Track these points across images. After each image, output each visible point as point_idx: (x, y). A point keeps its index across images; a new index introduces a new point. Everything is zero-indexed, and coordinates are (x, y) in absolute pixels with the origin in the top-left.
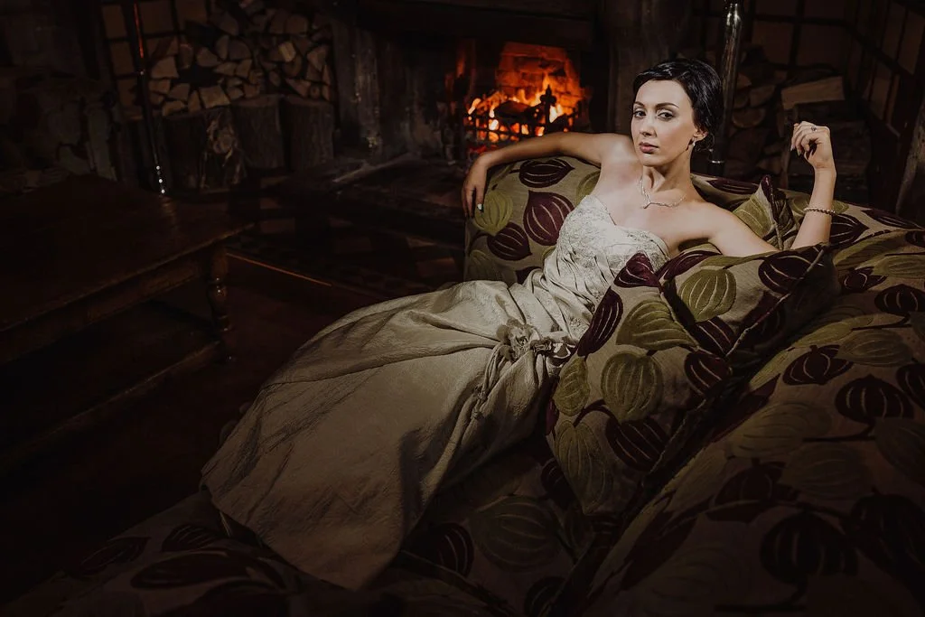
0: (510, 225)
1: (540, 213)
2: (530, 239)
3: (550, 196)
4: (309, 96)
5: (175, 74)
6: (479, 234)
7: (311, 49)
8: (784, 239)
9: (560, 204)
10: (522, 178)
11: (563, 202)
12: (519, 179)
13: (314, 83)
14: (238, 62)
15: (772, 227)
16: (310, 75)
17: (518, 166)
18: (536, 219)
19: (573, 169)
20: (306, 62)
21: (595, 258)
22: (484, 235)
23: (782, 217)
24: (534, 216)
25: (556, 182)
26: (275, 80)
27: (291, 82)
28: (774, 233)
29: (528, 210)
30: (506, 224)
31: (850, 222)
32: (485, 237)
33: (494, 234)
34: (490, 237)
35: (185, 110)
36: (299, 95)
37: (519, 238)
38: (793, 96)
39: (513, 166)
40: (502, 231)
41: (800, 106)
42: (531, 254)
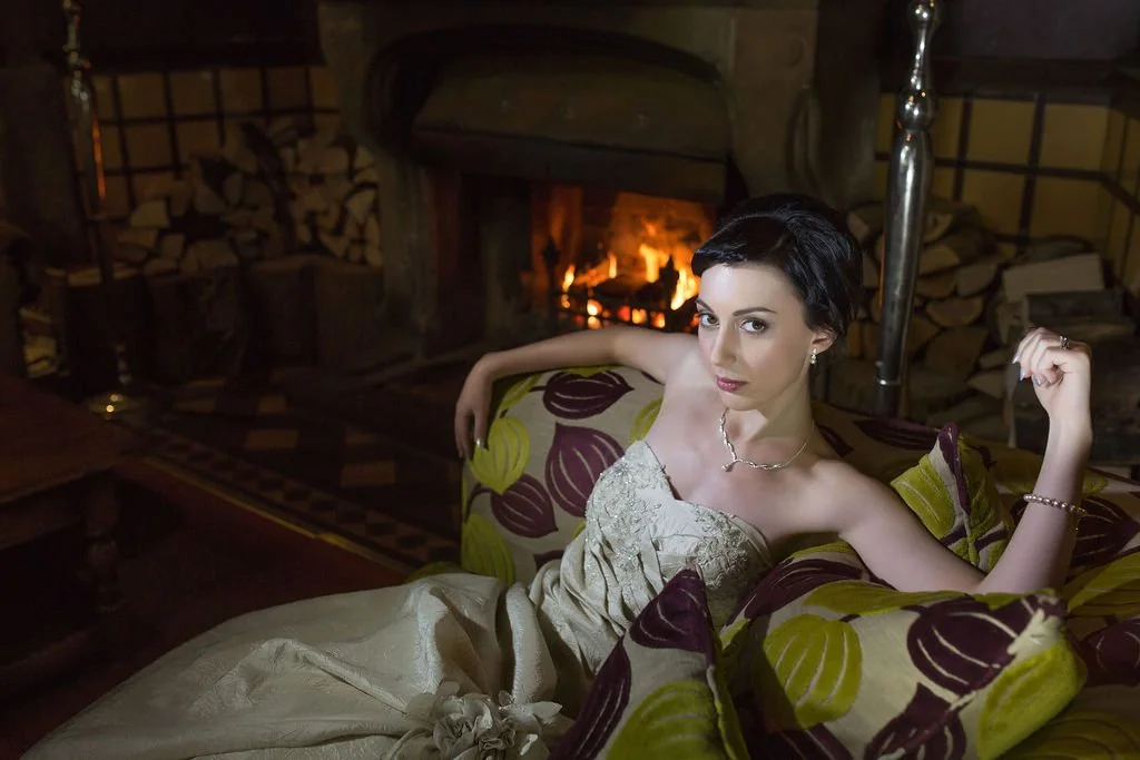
0: (525, 478)
1: (572, 462)
2: (555, 505)
3: (587, 435)
4: (346, 258)
5: (164, 222)
6: (479, 489)
7: (350, 194)
8: (979, 545)
9: (604, 449)
10: (547, 401)
11: (607, 444)
12: (542, 403)
13: (353, 241)
14: (255, 208)
15: (958, 521)
16: (350, 231)
17: (543, 380)
18: (564, 472)
19: (631, 389)
20: (344, 212)
21: (639, 556)
22: (487, 490)
23: (978, 504)
24: (562, 466)
25: (599, 411)
26: (304, 234)
27: (325, 239)
28: (960, 533)
29: (552, 457)
30: (518, 476)
31: (1108, 515)
32: (488, 495)
33: (500, 491)
34: (495, 496)
35: (177, 271)
36: (333, 256)
37: (538, 501)
38: (1022, 282)
39: (534, 381)
40: (513, 487)
41: (1034, 299)
42: (557, 530)
